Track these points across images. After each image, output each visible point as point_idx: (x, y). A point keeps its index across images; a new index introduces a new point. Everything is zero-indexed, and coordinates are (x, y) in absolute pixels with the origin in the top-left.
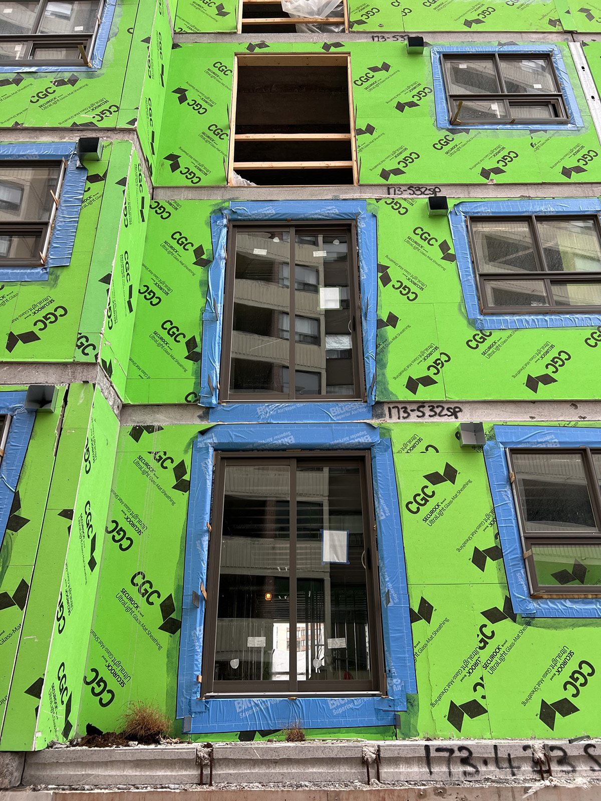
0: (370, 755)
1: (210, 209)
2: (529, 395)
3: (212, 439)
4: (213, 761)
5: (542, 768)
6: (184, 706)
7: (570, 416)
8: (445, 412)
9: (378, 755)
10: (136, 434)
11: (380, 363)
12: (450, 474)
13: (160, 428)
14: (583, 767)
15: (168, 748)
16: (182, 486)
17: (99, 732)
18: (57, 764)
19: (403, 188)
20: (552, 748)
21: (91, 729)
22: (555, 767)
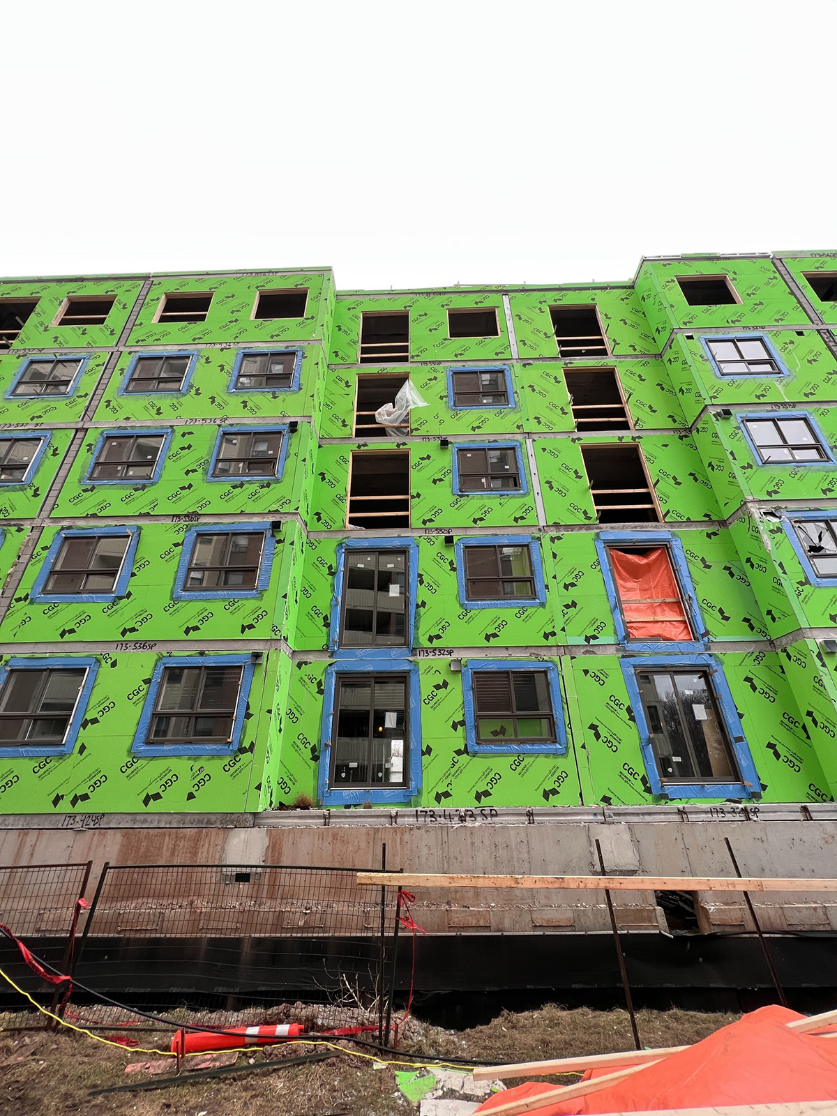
0: (393, 814)
1: (336, 544)
2: (486, 644)
3: (334, 668)
4: (330, 816)
5: (462, 819)
6: (321, 794)
7: (503, 654)
8: (446, 653)
9: (397, 814)
10: (299, 665)
11: (417, 628)
12: (445, 684)
13: (310, 663)
14: (479, 819)
15: (313, 811)
16: (321, 692)
17: (284, 805)
18: (268, 817)
19: (433, 530)
20: (468, 811)
21: (281, 804)
22: (468, 819)
